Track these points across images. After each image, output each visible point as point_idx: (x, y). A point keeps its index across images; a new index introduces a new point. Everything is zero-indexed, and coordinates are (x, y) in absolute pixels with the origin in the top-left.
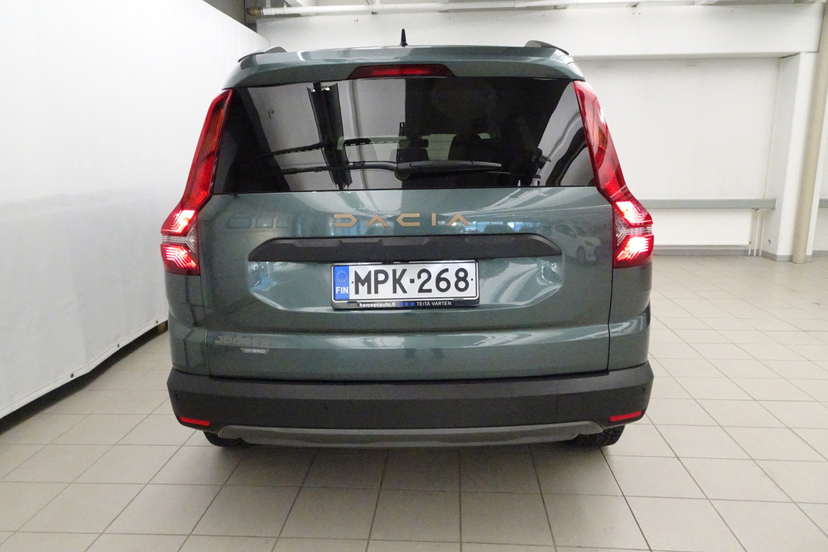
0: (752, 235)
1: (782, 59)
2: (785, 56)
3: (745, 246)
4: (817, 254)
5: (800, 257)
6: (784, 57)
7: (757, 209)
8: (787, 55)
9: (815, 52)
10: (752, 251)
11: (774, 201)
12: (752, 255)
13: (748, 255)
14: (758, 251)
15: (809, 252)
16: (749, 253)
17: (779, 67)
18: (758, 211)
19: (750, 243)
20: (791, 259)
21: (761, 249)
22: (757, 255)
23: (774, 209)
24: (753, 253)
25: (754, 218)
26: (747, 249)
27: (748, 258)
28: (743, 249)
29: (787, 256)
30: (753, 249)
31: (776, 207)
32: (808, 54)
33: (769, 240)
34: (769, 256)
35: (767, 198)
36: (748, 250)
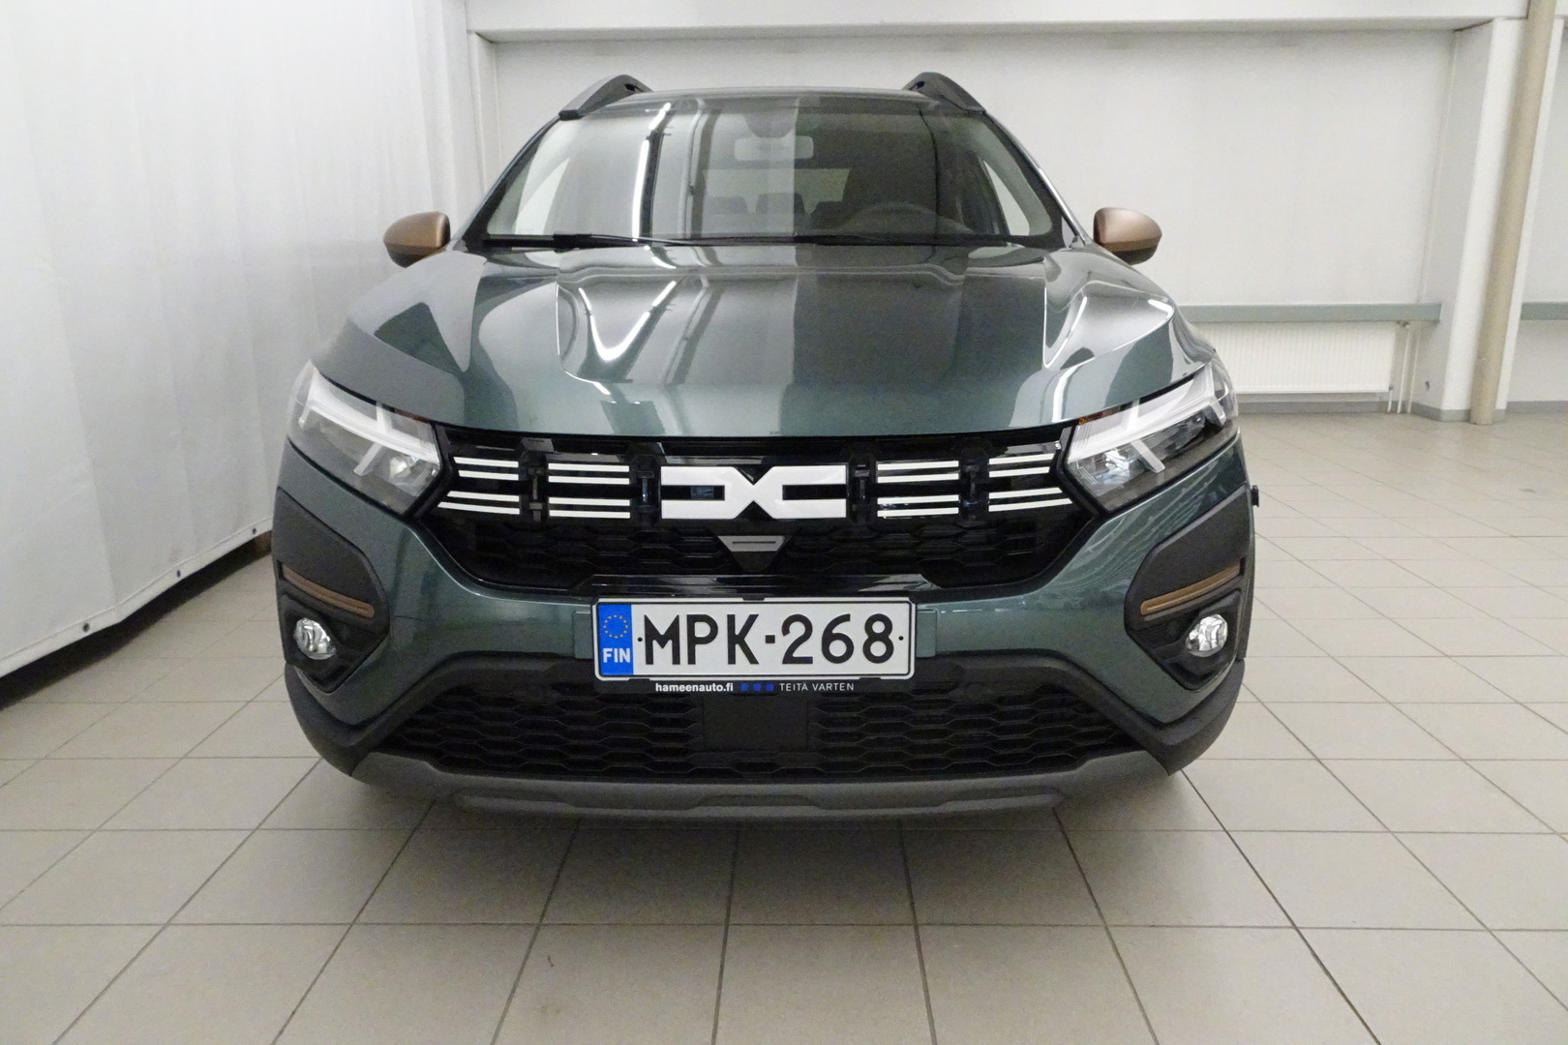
0: (1395, 373)
1: (1458, 33)
2: (1462, 26)
3: (1382, 394)
4: (1515, 409)
5: (1485, 415)
6: (1461, 30)
7: (1406, 323)
8: (1469, 24)
9: (1521, 18)
10: (1395, 404)
11: (1438, 307)
12: (1394, 411)
13: (1386, 413)
14: (1404, 405)
15: (1501, 405)
16: (1389, 408)
17: (1451, 46)
18: (1408, 326)
19: (1391, 388)
20: (1468, 417)
21: (1411, 399)
22: (1404, 412)
23: (1436, 322)
24: (1397, 409)
25: (1399, 341)
26: (1384, 400)
27: (1387, 418)
28: (1377, 400)
29: (1460, 411)
30: (1395, 400)
31: (1441, 318)
32: (1508, 22)
33: (1427, 383)
34: (1427, 414)
35: (1423, 301)
36: (1387, 403)
